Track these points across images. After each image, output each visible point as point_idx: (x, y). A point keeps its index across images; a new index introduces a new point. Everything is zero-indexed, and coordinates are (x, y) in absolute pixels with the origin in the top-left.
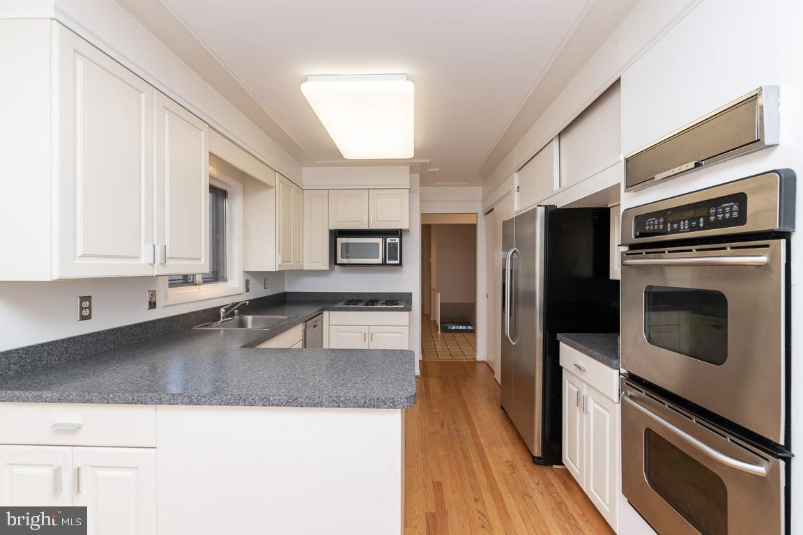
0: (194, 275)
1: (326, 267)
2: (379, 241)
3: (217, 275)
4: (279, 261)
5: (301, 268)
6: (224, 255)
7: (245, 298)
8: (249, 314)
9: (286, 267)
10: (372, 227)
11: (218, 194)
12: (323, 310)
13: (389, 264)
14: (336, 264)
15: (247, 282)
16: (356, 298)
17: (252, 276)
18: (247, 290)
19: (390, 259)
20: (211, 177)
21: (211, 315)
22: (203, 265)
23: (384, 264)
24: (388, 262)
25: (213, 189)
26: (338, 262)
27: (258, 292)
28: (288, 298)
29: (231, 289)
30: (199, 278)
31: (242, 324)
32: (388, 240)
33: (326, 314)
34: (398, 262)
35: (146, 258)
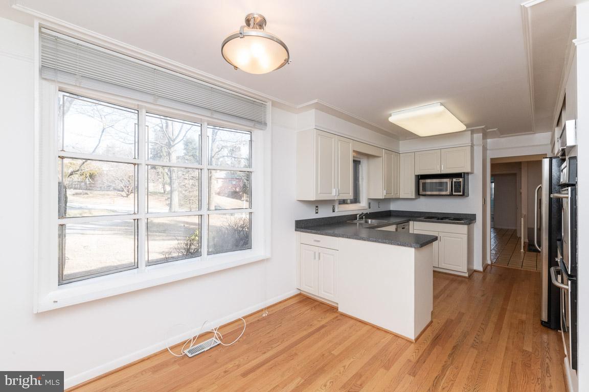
0: (347, 200)
1: (413, 197)
2: (447, 180)
3: (356, 200)
4: (385, 194)
5: (398, 197)
6: (359, 191)
7: (369, 211)
8: (370, 219)
9: (388, 197)
10: (443, 172)
11: (356, 163)
12: (410, 220)
13: (454, 195)
14: (419, 194)
15: (369, 204)
16: (433, 216)
17: (371, 201)
18: (370, 208)
19: (455, 192)
20: (354, 157)
21: (354, 217)
22: (350, 196)
23: (451, 195)
24: (454, 194)
25: (354, 161)
26: (420, 194)
27: (375, 209)
28: (392, 214)
29: (362, 206)
30: (349, 201)
31: (366, 222)
32: (454, 180)
33: (411, 223)
34: (461, 194)
35: (334, 193)
